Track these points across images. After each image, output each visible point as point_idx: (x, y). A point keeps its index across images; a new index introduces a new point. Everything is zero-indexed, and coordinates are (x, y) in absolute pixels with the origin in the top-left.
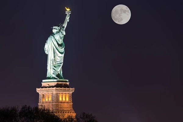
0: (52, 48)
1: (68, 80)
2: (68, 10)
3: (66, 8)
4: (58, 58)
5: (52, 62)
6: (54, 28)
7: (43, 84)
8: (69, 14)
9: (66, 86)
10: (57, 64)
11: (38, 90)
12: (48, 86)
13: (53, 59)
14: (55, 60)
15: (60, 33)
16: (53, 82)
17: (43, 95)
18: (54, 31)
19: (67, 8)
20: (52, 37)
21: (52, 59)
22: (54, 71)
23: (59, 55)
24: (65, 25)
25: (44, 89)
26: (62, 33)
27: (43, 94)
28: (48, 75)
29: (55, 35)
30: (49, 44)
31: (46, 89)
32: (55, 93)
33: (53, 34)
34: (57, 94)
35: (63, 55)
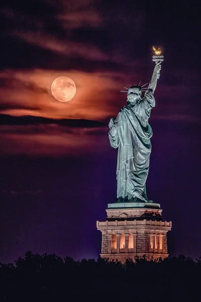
0: (130, 135)
1: (159, 205)
2: (158, 53)
3: (154, 49)
4: (142, 157)
5: (128, 165)
6: (132, 93)
7: (110, 213)
8: (159, 62)
9: (158, 218)
10: (139, 169)
11: (100, 225)
12: (124, 216)
13: (131, 159)
14: (134, 161)
15: (146, 103)
17: (113, 236)
18: (132, 99)
19: (157, 49)
20: (129, 111)
21: (129, 159)
22: (136, 184)
23: (142, 151)
25: (115, 223)
26: (149, 103)
27: (113, 233)
28: (120, 194)
29: (133, 106)
30: (122, 127)
31: (120, 223)
32: (143, 232)
34: (146, 233)
35: (149, 151)
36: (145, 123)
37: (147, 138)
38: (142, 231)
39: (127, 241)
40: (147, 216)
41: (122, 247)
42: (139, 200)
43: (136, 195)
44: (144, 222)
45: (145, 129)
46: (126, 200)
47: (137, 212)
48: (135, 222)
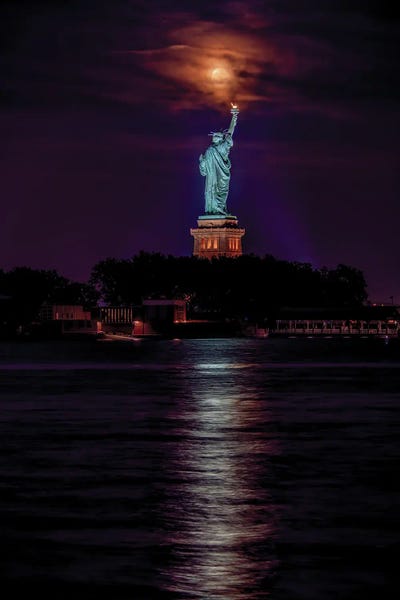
0: (215, 167)
1: (236, 217)
2: (235, 107)
3: (232, 104)
4: (223, 182)
5: (213, 188)
6: (216, 136)
7: (200, 223)
8: (236, 114)
9: (235, 226)
10: (221, 191)
11: (193, 231)
12: (210, 225)
13: (215, 184)
14: (218, 185)
15: (226, 143)
16: (219, 220)
17: (202, 240)
18: (216, 140)
19: (234, 104)
20: (214, 149)
22: (219, 202)
23: (224, 178)
24: (231, 131)
25: (204, 230)
26: (229, 143)
27: (203, 237)
28: (208, 209)
29: (217, 146)
30: (209, 160)
31: (207, 230)
33: (214, 145)
34: (226, 238)
35: (228, 178)
36: (226, 158)
37: (227, 168)
38: (224, 236)
39: (212, 244)
40: (227, 225)
41: (209, 246)
42: (221, 214)
43: (219, 209)
44: (225, 229)
45: (226, 162)
46: (212, 213)
47: (220, 223)
48: (218, 229)
